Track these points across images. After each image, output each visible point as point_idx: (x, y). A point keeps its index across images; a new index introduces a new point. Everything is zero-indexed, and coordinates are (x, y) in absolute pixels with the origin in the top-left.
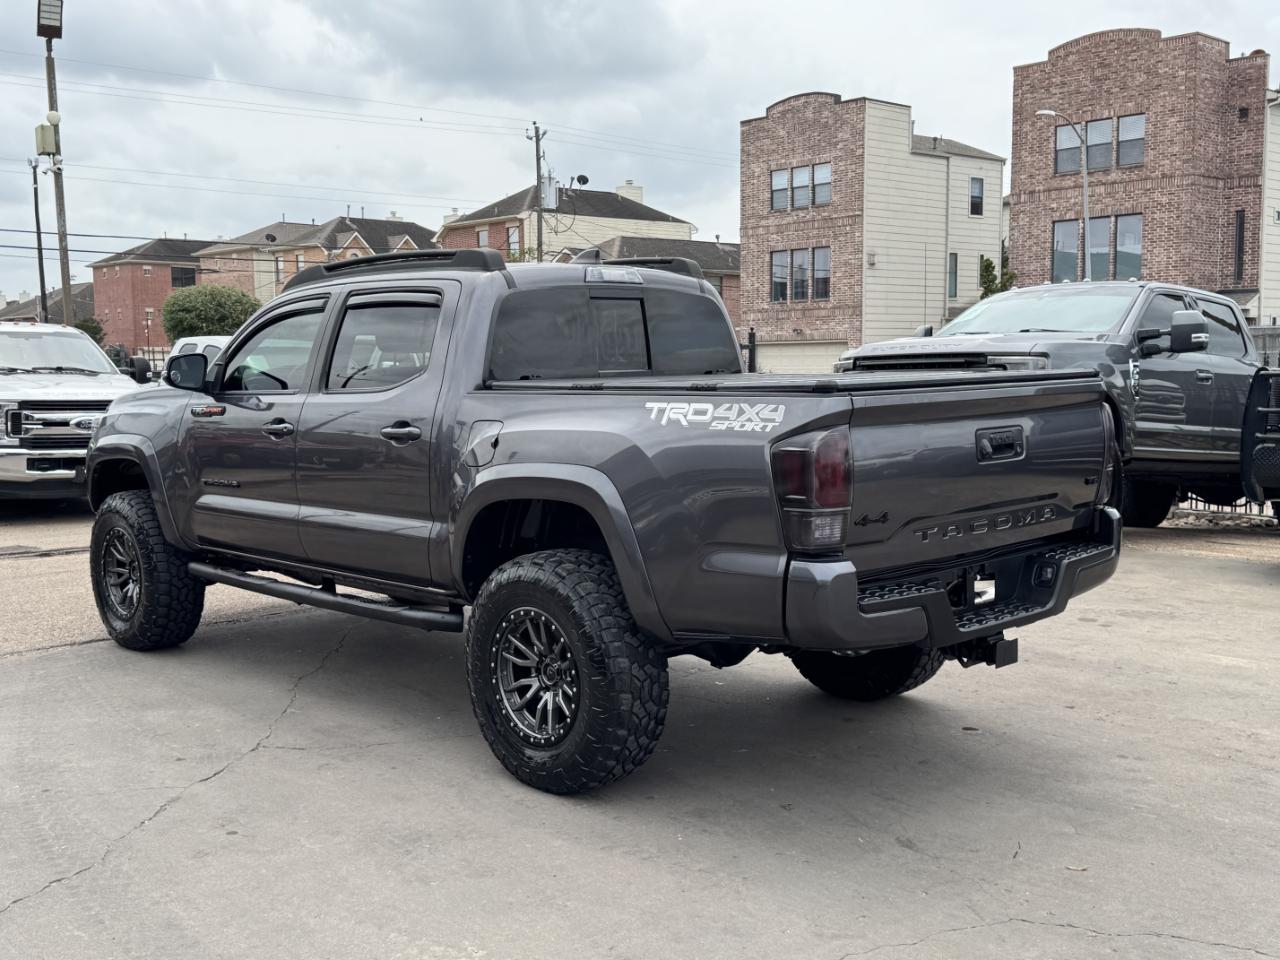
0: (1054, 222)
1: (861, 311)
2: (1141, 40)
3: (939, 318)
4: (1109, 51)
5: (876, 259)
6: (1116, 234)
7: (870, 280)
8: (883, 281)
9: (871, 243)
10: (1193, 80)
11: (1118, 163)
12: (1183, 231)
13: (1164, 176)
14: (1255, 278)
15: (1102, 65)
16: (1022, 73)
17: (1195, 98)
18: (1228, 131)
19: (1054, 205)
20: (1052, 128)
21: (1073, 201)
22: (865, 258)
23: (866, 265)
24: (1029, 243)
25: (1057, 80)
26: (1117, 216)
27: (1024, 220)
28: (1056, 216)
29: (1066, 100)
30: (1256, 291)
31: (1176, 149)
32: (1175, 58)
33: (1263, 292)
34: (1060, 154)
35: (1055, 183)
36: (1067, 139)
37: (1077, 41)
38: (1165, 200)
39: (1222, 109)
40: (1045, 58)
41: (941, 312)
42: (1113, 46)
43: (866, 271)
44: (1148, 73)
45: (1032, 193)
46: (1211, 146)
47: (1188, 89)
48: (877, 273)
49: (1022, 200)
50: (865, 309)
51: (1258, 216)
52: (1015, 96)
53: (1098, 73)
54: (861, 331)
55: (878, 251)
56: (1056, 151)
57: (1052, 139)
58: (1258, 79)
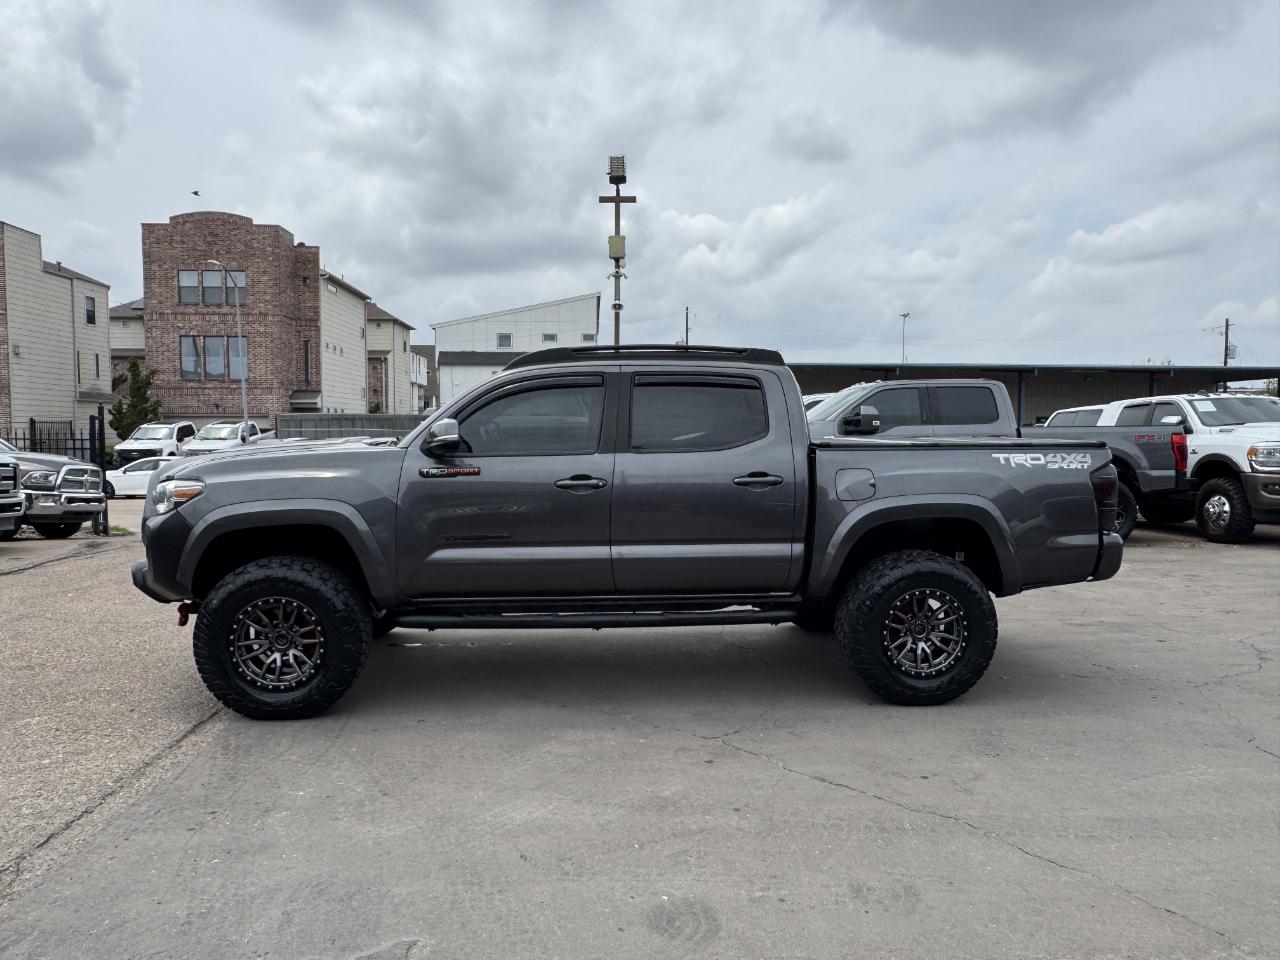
0: (181, 336)
1: (9, 391)
2: (240, 222)
3: (71, 399)
4: (217, 225)
5: (21, 350)
6: (228, 348)
7: (16, 366)
8: (27, 367)
9: (14, 337)
10: (278, 254)
11: (227, 301)
12: (275, 350)
13: (261, 314)
14: (319, 383)
15: (211, 234)
16: (148, 229)
17: (279, 266)
18: (296, 289)
19: (181, 325)
20: (175, 272)
21: (194, 323)
22: (11, 350)
23: (11, 355)
24: (161, 349)
25: (179, 238)
26: (228, 337)
27: (156, 333)
28: (183, 332)
29: (185, 253)
30: (320, 391)
31: (268, 298)
32: (264, 238)
33: (324, 393)
34: (183, 291)
35: (180, 309)
36: (188, 280)
37: (192, 215)
38: (262, 329)
39: (294, 276)
40: (167, 222)
41: (73, 394)
42: (219, 223)
43: (12, 359)
44: (246, 245)
45: (162, 314)
46: (288, 298)
47: (274, 260)
48: (20, 361)
49: (154, 318)
50: (12, 390)
51: (318, 345)
52: (144, 244)
53: (209, 239)
54: (10, 406)
55: (22, 344)
56: (179, 287)
57: (176, 279)
58: (314, 261)
